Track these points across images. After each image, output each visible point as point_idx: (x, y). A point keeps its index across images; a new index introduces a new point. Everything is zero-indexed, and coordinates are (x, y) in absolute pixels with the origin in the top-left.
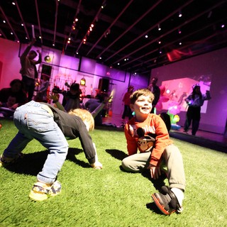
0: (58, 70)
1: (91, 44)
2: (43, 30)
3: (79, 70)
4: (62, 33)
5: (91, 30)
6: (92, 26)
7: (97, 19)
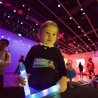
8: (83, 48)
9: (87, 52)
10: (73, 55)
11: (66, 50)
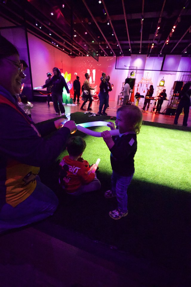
0: (143, 73)
1: (176, 41)
2: (132, 42)
3: (162, 70)
4: (147, 40)
5: (173, 31)
6: (174, 27)
7: (179, 20)
8: (100, 46)
9: (106, 56)
10: (79, 57)
11: (66, 44)
